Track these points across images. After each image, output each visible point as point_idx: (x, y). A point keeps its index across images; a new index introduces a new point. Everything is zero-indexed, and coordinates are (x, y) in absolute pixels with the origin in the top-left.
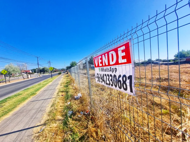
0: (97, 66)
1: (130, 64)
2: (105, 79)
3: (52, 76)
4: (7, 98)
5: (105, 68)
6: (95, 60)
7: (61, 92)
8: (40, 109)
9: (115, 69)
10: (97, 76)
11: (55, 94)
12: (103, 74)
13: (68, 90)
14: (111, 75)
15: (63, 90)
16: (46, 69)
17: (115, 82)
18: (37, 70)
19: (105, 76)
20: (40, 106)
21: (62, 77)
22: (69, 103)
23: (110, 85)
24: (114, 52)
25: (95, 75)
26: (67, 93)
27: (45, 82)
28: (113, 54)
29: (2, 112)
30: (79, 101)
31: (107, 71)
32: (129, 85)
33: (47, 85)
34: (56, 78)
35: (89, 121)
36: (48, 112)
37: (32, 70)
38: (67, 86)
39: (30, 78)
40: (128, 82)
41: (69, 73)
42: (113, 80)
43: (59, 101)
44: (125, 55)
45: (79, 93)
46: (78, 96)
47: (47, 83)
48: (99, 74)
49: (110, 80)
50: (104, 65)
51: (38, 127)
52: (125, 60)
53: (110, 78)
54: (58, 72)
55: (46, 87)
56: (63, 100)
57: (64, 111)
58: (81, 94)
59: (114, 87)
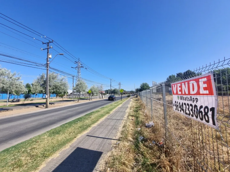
0: (175, 93)
1: (212, 96)
2: (184, 108)
3: (121, 98)
4: (92, 112)
5: (185, 96)
6: (174, 87)
7: (131, 116)
8: (114, 127)
9: (196, 99)
10: (174, 104)
11: (126, 116)
12: (183, 103)
13: (138, 116)
14: (191, 105)
15: (133, 114)
16: (116, 91)
17: (196, 112)
18: (109, 91)
19: (185, 105)
20: (114, 124)
21: (131, 101)
22: (139, 129)
23: (191, 116)
24: (195, 82)
25: (172, 103)
26: (137, 118)
27: (115, 103)
28: (194, 83)
29: (91, 121)
30: (151, 130)
31: (187, 100)
32: (211, 117)
33: (118, 107)
34: (125, 100)
35: (162, 153)
36: (121, 131)
37: (105, 91)
38: (137, 111)
39: (104, 99)
40: (210, 113)
41: (139, 97)
42: (193, 110)
43: (129, 124)
44: (206, 86)
45: (151, 122)
46: (149, 124)
47: (118, 105)
48: (177, 102)
49: (190, 110)
50: (183, 93)
51: (114, 140)
52: (207, 92)
53: (191, 107)
54: (127, 95)
55: (117, 108)
56: (133, 124)
57: (135, 135)
58: (154, 122)
59: (195, 117)
